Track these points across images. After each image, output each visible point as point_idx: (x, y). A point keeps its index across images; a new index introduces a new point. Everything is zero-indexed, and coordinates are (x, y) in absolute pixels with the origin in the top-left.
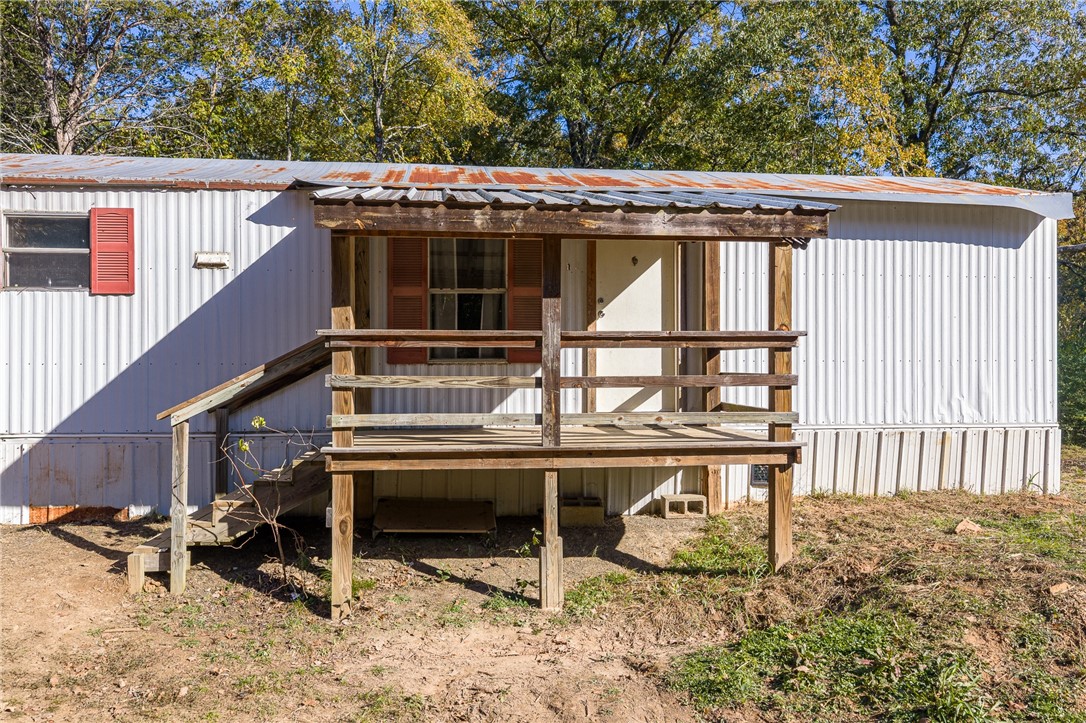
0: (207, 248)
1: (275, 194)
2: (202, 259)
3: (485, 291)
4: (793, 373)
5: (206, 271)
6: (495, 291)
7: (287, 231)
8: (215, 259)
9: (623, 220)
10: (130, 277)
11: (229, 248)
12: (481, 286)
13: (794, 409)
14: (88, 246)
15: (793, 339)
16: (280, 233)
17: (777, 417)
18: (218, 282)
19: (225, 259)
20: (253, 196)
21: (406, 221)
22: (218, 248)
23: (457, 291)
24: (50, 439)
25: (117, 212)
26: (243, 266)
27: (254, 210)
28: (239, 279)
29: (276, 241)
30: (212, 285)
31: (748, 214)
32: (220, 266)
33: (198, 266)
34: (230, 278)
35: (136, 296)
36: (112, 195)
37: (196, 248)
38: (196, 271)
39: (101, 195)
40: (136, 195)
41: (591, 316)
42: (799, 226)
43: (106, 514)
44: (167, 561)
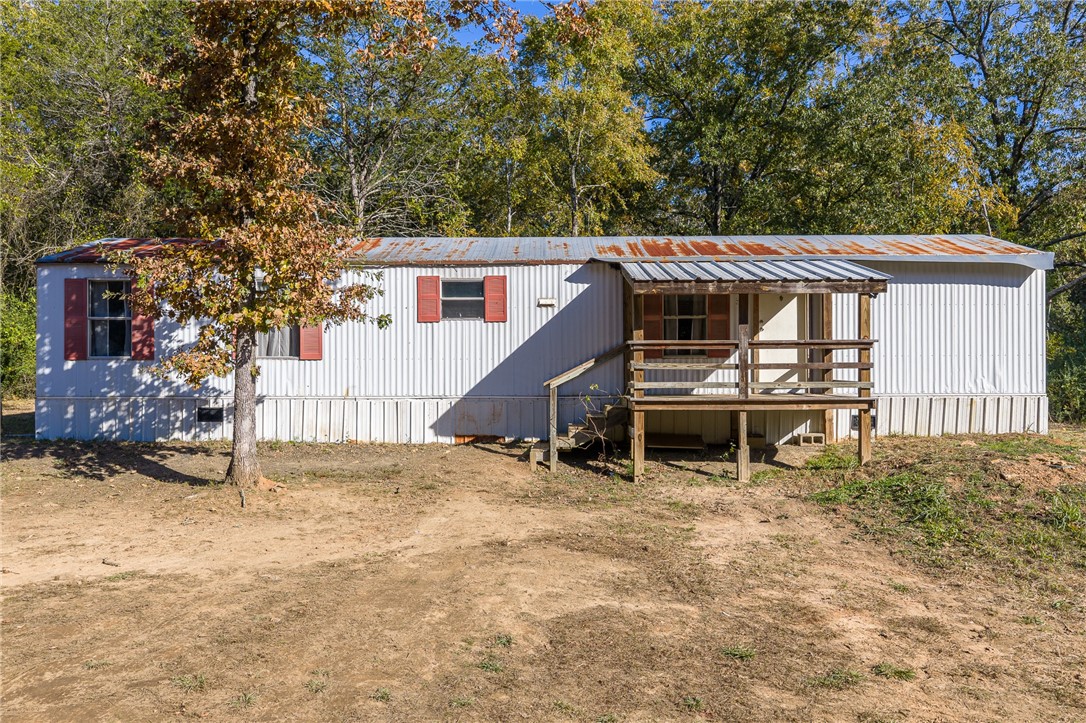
0: (544, 296)
1: (580, 266)
2: (542, 302)
3: (695, 317)
4: (871, 361)
5: (544, 309)
6: (700, 317)
7: (586, 286)
8: (549, 302)
9: (782, 286)
10: (505, 312)
11: (556, 296)
12: (691, 314)
13: (872, 381)
14: (483, 296)
15: (871, 344)
16: (582, 287)
17: (863, 384)
18: (551, 314)
19: (554, 302)
20: (568, 267)
21: (676, 289)
22: (550, 296)
23: (678, 318)
24: (464, 399)
25: (498, 277)
26: (563, 306)
27: (569, 275)
28: (561, 313)
29: (580, 292)
30: (546, 316)
31: (845, 282)
32: (551, 305)
33: (540, 306)
34: (556, 312)
35: (508, 323)
36: (495, 268)
37: (538, 296)
38: (538, 309)
39: (490, 269)
40: (507, 268)
41: (756, 330)
42: (872, 288)
43: (493, 439)
44: (547, 456)
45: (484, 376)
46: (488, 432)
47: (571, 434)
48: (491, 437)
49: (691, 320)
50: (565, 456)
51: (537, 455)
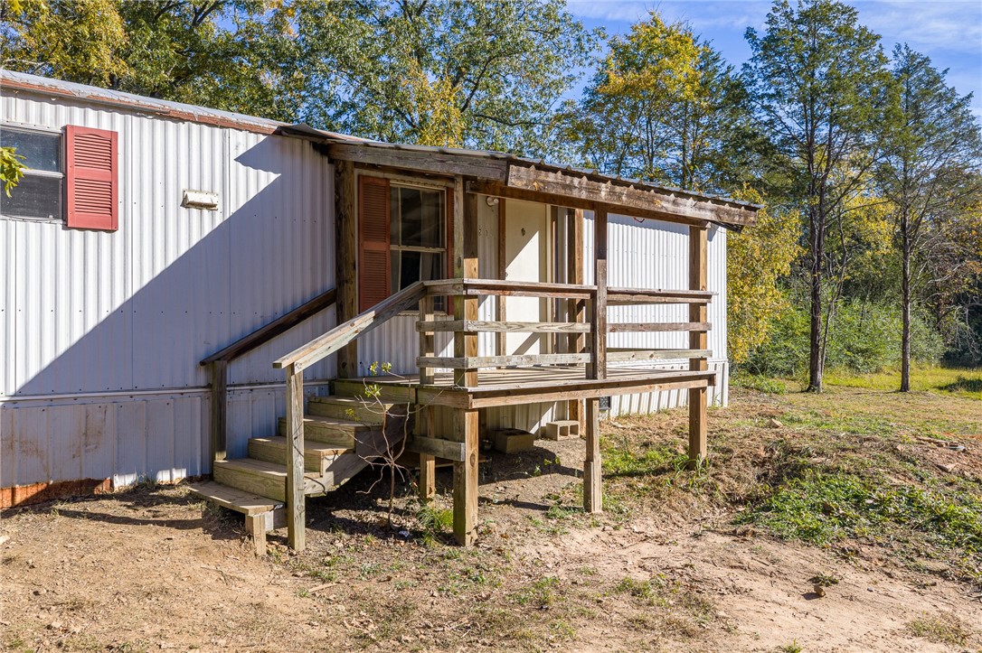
0: (195, 186)
1: (262, 138)
2: (192, 197)
3: (425, 250)
5: (195, 211)
7: (273, 177)
8: (206, 199)
10: (112, 210)
11: (218, 189)
14: (58, 169)
15: (709, 297)
16: (267, 178)
17: (696, 354)
18: (207, 224)
19: (216, 200)
20: (241, 135)
22: (206, 187)
23: (402, 248)
25: (96, 135)
26: (232, 209)
27: (242, 151)
28: (227, 224)
29: (263, 186)
30: (201, 226)
32: (210, 207)
33: (187, 204)
34: (218, 221)
35: (118, 234)
36: (91, 113)
37: (184, 186)
38: (183, 209)
39: (77, 111)
40: (118, 117)
43: (85, 489)
44: (284, 518)
45: (63, 348)
46: (71, 474)
47: (326, 464)
48: (81, 483)
49: (418, 254)
50: (320, 512)
51: (262, 518)
